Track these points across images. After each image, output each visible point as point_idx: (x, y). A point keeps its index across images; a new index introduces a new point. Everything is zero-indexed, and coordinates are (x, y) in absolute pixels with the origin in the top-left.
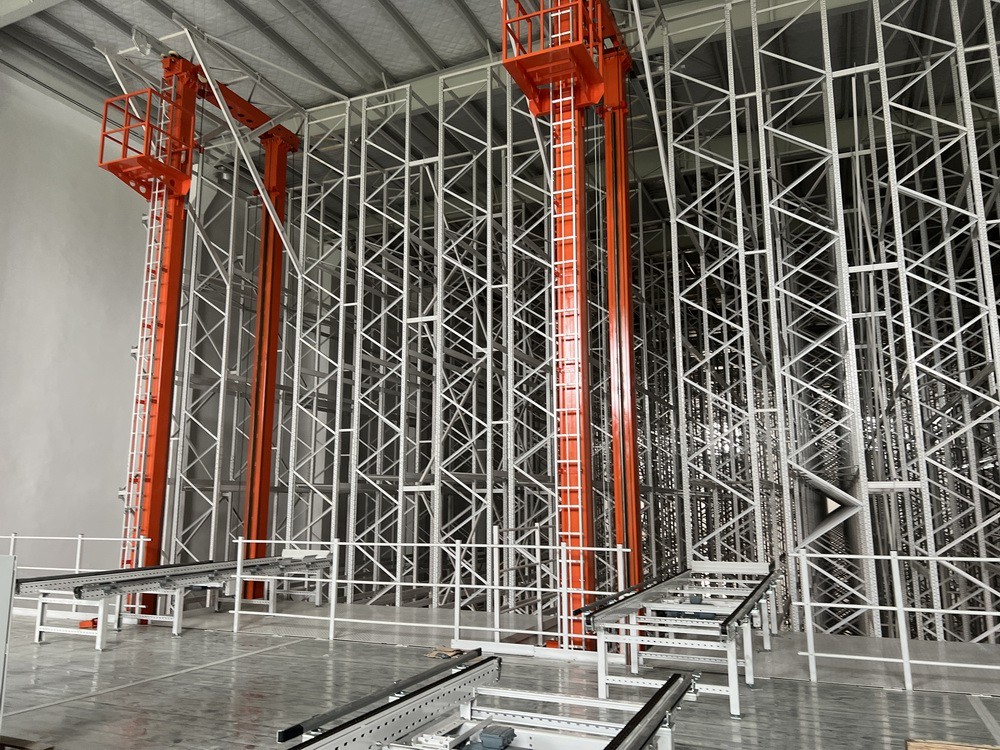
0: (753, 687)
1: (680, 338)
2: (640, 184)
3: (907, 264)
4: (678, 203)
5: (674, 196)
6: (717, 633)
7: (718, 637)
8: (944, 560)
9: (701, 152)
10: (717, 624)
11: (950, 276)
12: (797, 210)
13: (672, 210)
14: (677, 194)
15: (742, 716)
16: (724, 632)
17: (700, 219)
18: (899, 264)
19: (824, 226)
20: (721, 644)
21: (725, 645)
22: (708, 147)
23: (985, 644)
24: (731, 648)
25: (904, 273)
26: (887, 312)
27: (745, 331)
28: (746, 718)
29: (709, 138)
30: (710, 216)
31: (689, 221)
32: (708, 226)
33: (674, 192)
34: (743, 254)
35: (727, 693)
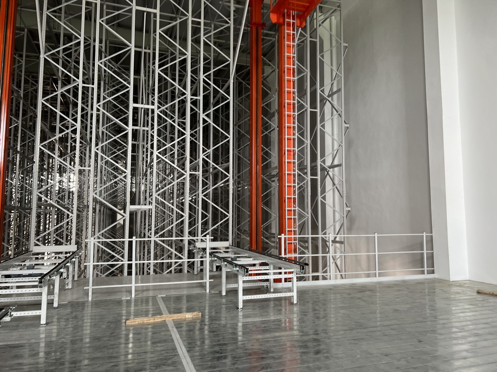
0: (57, 308)
1: (40, 124)
2: (26, 30)
3: (159, 108)
4: (46, 47)
5: (44, 43)
6: (36, 283)
7: (37, 285)
8: (157, 240)
9: (65, 23)
10: (37, 279)
11: (176, 117)
12: (113, 70)
13: (42, 50)
14: (46, 42)
15: (47, 324)
16: (41, 282)
17: (61, 61)
18: (155, 107)
19: (125, 81)
20: (39, 289)
21: (41, 289)
22: (69, 21)
23: (169, 274)
24: (45, 290)
25: (157, 112)
26: (149, 128)
27: (78, 126)
28: (49, 325)
29: (71, 17)
30: (66, 60)
31: (53, 60)
32: (64, 66)
33: (44, 40)
34: (81, 85)
35: (40, 314)
